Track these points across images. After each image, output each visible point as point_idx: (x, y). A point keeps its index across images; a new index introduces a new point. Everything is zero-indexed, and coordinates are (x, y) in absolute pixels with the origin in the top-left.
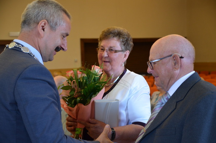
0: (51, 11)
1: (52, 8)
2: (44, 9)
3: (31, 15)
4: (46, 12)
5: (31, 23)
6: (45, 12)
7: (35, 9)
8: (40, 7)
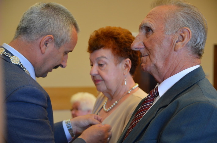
0: (60, 24)
1: (63, 21)
2: (53, 19)
3: (36, 23)
4: (55, 24)
5: (33, 32)
6: (53, 24)
7: (41, 17)
8: (49, 16)
